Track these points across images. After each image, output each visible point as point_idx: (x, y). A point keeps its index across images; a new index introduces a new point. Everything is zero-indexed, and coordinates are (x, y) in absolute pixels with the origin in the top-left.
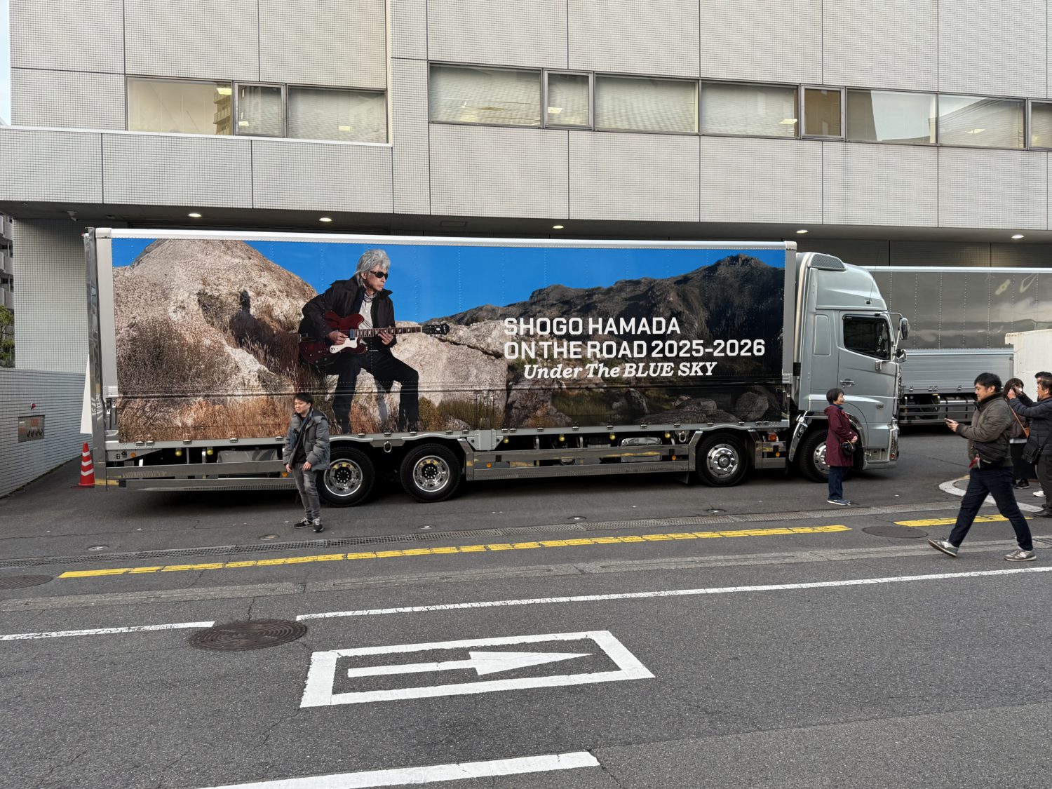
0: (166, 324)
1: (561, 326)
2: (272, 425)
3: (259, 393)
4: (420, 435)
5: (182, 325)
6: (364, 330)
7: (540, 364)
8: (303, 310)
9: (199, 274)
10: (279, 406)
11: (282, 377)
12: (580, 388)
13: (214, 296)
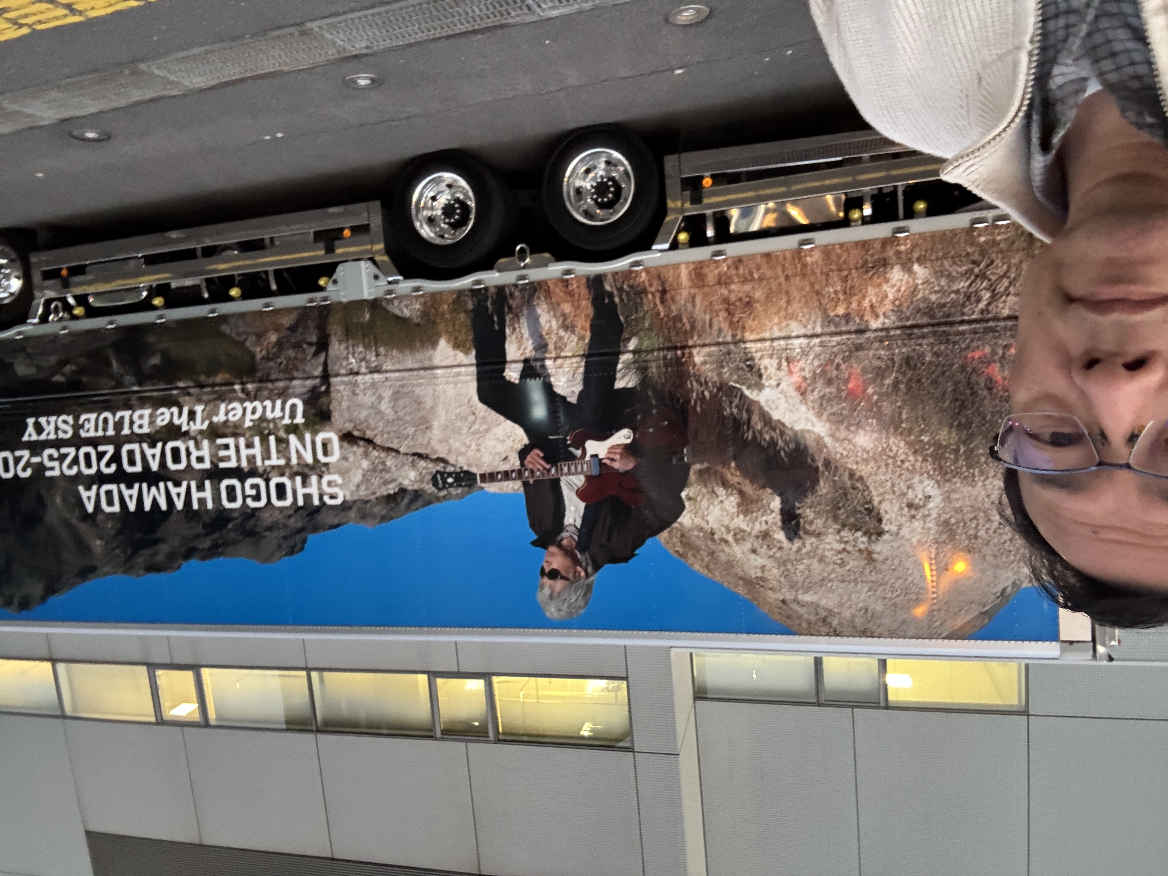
0: (946, 473)
1: (253, 492)
2: (733, 282)
3: (759, 345)
4: (466, 282)
5: (913, 471)
6: (576, 473)
7: (280, 426)
8: (682, 508)
9: (881, 571)
10: (721, 321)
11: (716, 378)
12: (213, 385)
13: (851, 530)
